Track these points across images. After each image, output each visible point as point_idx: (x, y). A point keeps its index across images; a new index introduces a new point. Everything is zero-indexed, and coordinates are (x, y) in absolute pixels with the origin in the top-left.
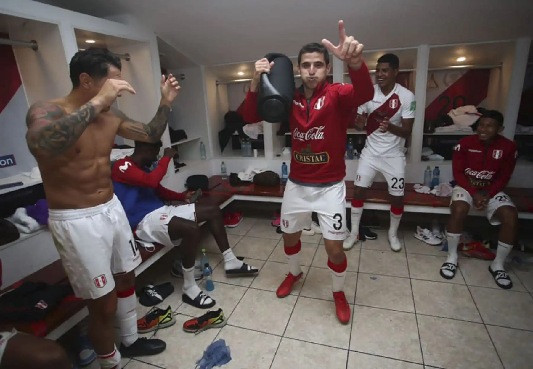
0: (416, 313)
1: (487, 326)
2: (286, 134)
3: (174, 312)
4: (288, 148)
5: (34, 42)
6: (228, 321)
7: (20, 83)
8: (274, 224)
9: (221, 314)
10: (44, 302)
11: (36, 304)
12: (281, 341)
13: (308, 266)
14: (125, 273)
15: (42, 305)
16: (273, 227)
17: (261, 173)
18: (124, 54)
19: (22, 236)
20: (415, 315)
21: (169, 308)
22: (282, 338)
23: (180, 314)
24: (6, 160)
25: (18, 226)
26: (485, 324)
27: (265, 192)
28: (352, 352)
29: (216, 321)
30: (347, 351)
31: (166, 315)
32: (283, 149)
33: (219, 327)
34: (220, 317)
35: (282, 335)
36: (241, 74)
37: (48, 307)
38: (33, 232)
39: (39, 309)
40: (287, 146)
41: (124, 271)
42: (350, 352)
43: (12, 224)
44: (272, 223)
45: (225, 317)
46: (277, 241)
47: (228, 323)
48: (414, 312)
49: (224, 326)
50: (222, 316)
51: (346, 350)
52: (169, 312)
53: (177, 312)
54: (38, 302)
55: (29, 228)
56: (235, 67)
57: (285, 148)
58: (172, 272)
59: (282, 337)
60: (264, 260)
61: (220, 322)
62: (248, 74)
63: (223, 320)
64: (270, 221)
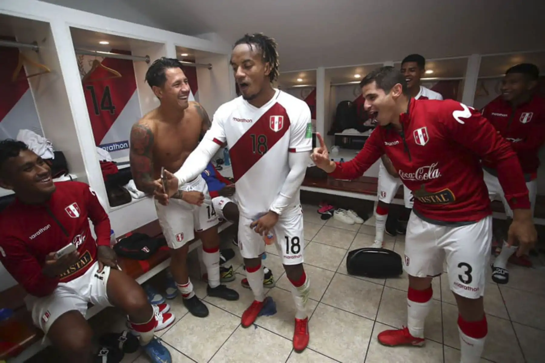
0: (441, 301)
1: (513, 323)
2: (336, 134)
3: (234, 272)
4: (337, 146)
5: (147, 56)
6: (276, 283)
7: (136, 88)
8: (319, 212)
9: (271, 277)
10: (147, 248)
11: (142, 248)
12: (317, 305)
13: (346, 249)
14: (202, 231)
15: (146, 249)
16: (318, 214)
17: (312, 167)
18: (207, 63)
19: (133, 200)
20: (440, 302)
21: (231, 267)
22: (318, 304)
23: (239, 273)
24: (123, 144)
25: (131, 193)
26: (511, 322)
27: (314, 184)
28: (378, 323)
29: (267, 282)
30: (373, 322)
31: (228, 272)
32: (332, 148)
33: (268, 288)
34: (270, 280)
35: (319, 301)
36: (300, 80)
37: (150, 252)
38: (140, 198)
39: (144, 252)
40: (336, 145)
41: (201, 229)
42: (376, 323)
43: (128, 191)
44: (318, 211)
45: (274, 281)
46: (321, 226)
47: (276, 285)
48: (440, 300)
49: (273, 287)
50: (272, 279)
51: (373, 320)
52: (231, 270)
53: (236, 272)
54: (144, 247)
55: (137, 194)
56: (296, 75)
57: (334, 146)
58: (234, 241)
59: (319, 302)
60: (309, 241)
61: (270, 284)
62: (305, 80)
63: (272, 283)
64: (317, 208)
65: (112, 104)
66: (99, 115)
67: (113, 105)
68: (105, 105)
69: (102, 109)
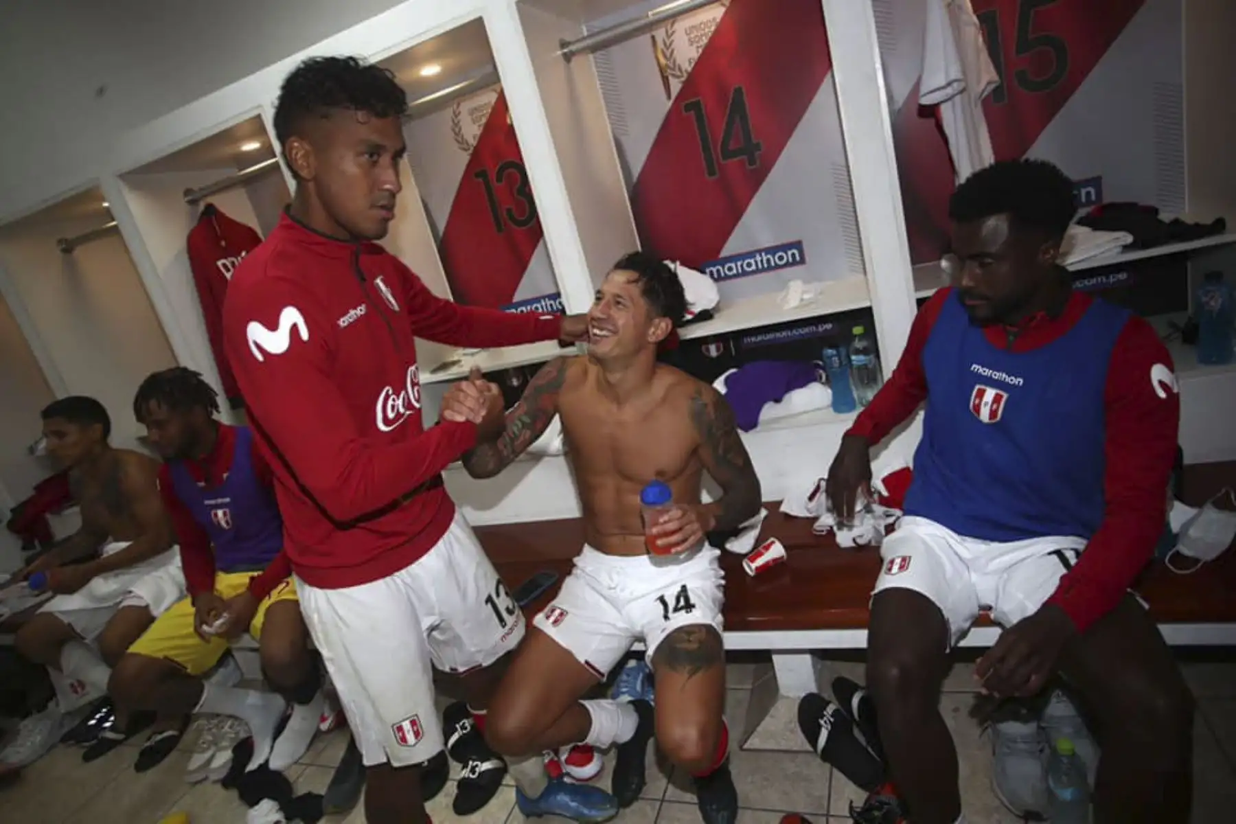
65: (753, 136)
66: (716, 177)
67: (754, 141)
68: (732, 146)
69: (724, 158)
